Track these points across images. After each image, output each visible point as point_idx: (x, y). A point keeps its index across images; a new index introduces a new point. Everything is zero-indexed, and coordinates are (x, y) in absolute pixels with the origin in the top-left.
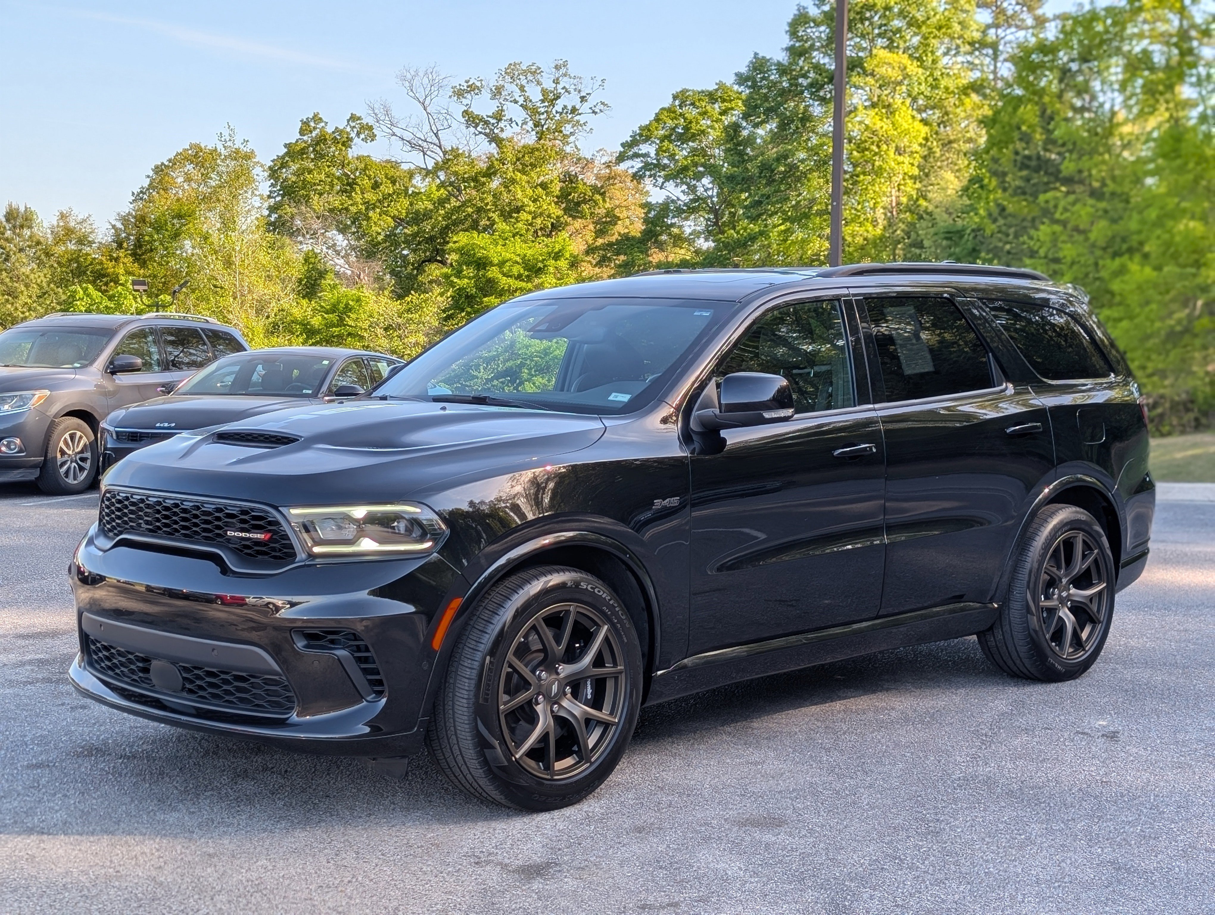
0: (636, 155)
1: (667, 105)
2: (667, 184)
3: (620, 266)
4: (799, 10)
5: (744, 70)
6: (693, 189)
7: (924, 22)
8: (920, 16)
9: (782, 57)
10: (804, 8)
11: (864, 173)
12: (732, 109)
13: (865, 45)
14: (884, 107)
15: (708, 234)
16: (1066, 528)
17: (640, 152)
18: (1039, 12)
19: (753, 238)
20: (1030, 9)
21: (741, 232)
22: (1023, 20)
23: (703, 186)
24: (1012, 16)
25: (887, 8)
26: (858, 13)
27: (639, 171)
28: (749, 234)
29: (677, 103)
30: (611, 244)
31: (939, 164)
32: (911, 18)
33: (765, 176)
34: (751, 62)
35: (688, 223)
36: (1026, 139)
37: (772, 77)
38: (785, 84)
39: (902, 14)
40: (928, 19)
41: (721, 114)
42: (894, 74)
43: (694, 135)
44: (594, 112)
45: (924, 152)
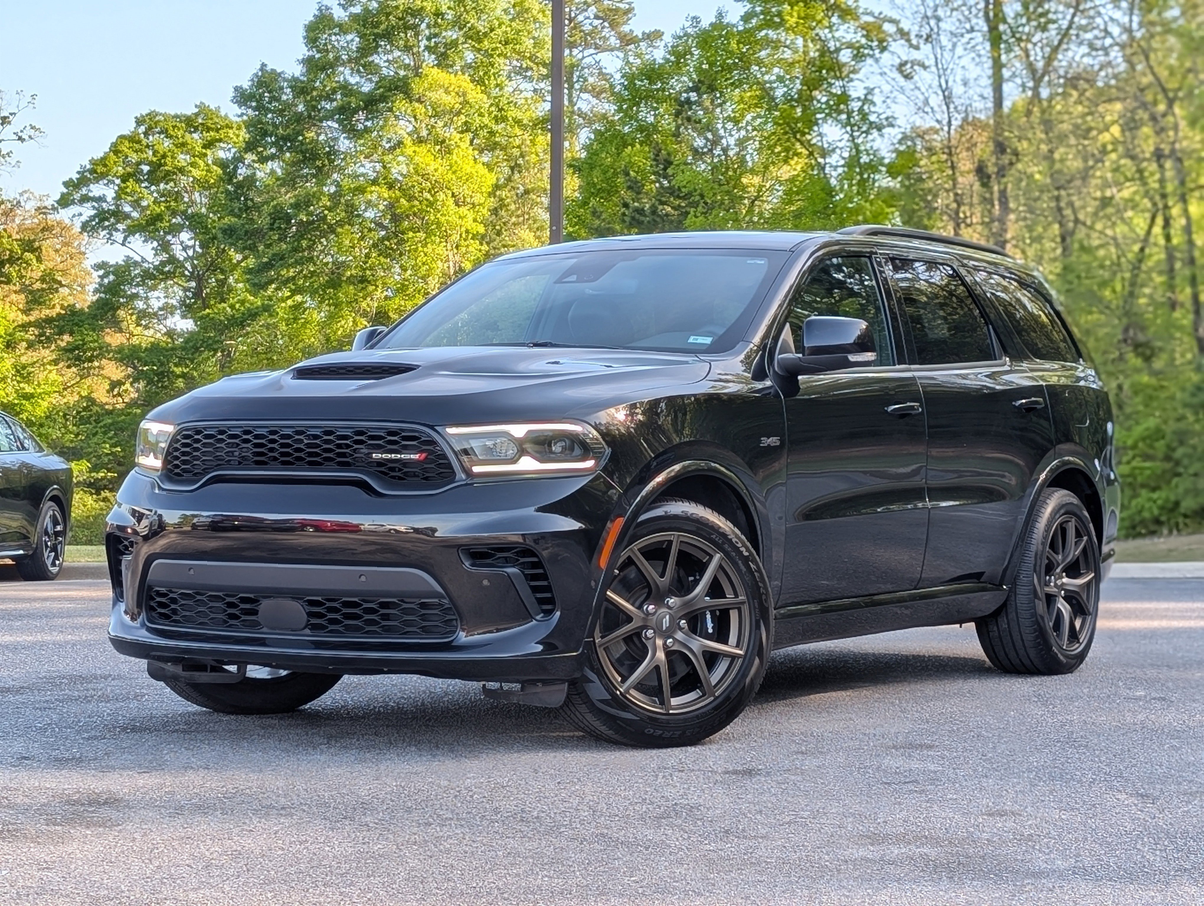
0: (85, 199)
1: (126, 132)
2: (131, 239)
3: (66, 350)
4: (320, 9)
5: (246, 85)
6: (165, 247)
7: (485, 35)
8: (481, 27)
9: (296, 70)
10: (327, 8)
11: (412, 229)
12: (220, 140)
13: (407, 61)
14: (436, 144)
15: (188, 310)
16: (1062, 511)
17: (91, 194)
18: (626, 29)
19: (253, 315)
20: (613, 25)
21: (237, 306)
22: (606, 39)
23: (182, 243)
24: (592, 32)
25: (438, 14)
26: (400, 19)
27: (91, 221)
28: (249, 309)
29: (142, 129)
30: (49, 320)
31: (514, 219)
32: (470, 29)
33: (279, 228)
34: (256, 75)
35: (156, 294)
36: (635, 187)
37: (284, 97)
38: (301, 108)
39: (458, 23)
40: (492, 30)
41: (205, 147)
42: (449, 100)
43: (168, 173)
44: (20, 139)
45: (492, 202)
